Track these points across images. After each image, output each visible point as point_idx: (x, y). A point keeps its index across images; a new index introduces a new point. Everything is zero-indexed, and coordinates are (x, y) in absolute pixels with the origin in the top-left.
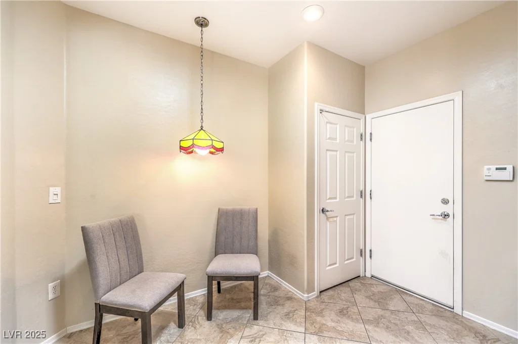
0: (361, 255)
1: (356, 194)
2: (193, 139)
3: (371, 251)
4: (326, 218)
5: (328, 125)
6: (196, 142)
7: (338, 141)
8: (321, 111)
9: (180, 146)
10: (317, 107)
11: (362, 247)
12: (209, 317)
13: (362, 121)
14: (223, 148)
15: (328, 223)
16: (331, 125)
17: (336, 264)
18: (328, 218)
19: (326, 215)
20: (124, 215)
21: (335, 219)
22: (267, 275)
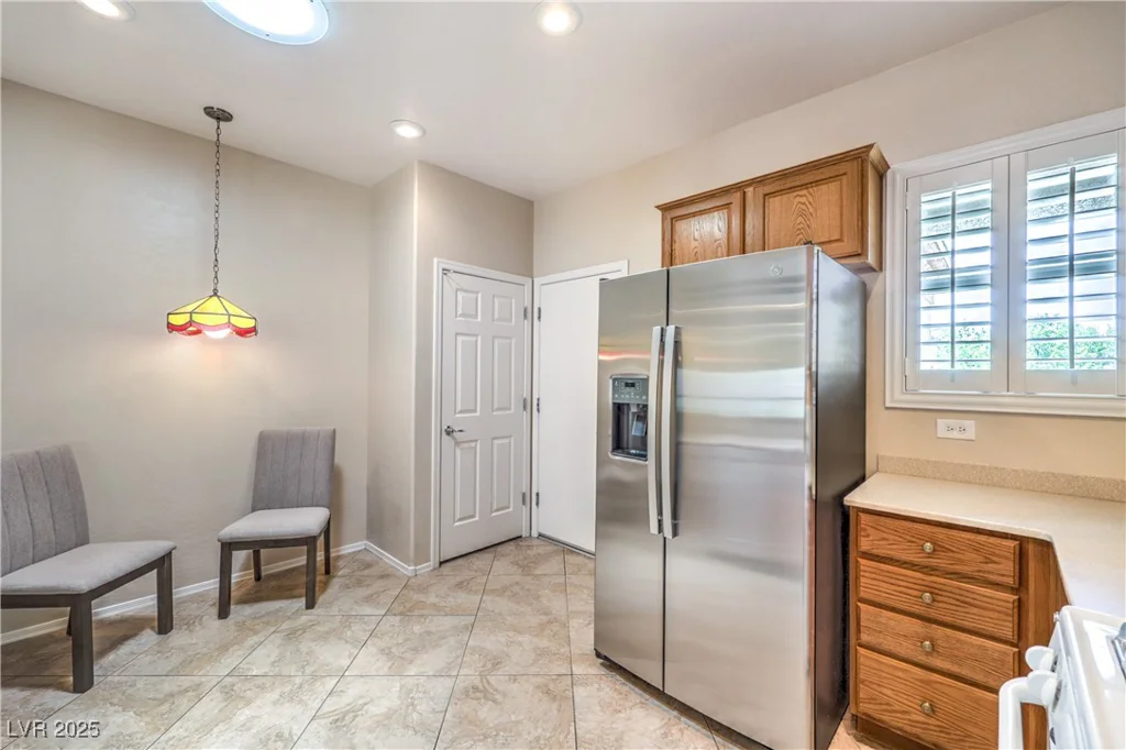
0: (524, 502)
1: (515, 406)
2: (191, 313)
3: (538, 494)
4: (453, 443)
5: (460, 295)
6: (197, 318)
7: (479, 319)
8: (445, 271)
9: (168, 323)
10: (437, 264)
11: (525, 489)
12: (223, 613)
13: (528, 288)
14: (255, 327)
15: (458, 452)
16: (465, 294)
17: (473, 516)
18: (457, 443)
19: (454, 438)
20: (45, 442)
21: (473, 444)
22: (363, 547)
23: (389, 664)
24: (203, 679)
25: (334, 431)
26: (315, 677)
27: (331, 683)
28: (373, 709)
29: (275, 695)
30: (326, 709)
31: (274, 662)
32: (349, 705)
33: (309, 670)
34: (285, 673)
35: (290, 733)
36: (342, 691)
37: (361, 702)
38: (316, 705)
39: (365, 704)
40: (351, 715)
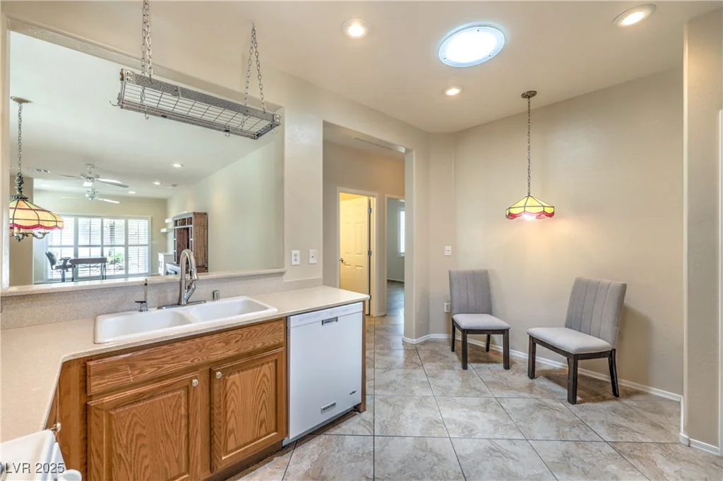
23: (556, 460)
24: (489, 392)
25: (624, 286)
26: (518, 428)
27: (519, 436)
28: (511, 464)
29: (493, 418)
30: (497, 442)
31: (516, 409)
32: (507, 451)
33: (521, 424)
34: (511, 416)
35: (474, 434)
36: (515, 444)
37: (513, 456)
38: (498, 436)
39: (512, 458)
40: (500, 454)
